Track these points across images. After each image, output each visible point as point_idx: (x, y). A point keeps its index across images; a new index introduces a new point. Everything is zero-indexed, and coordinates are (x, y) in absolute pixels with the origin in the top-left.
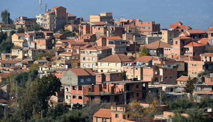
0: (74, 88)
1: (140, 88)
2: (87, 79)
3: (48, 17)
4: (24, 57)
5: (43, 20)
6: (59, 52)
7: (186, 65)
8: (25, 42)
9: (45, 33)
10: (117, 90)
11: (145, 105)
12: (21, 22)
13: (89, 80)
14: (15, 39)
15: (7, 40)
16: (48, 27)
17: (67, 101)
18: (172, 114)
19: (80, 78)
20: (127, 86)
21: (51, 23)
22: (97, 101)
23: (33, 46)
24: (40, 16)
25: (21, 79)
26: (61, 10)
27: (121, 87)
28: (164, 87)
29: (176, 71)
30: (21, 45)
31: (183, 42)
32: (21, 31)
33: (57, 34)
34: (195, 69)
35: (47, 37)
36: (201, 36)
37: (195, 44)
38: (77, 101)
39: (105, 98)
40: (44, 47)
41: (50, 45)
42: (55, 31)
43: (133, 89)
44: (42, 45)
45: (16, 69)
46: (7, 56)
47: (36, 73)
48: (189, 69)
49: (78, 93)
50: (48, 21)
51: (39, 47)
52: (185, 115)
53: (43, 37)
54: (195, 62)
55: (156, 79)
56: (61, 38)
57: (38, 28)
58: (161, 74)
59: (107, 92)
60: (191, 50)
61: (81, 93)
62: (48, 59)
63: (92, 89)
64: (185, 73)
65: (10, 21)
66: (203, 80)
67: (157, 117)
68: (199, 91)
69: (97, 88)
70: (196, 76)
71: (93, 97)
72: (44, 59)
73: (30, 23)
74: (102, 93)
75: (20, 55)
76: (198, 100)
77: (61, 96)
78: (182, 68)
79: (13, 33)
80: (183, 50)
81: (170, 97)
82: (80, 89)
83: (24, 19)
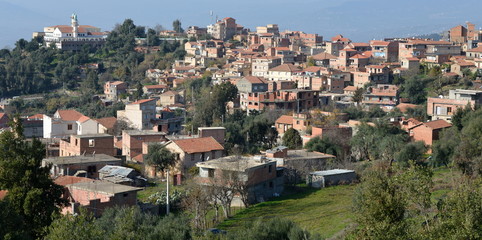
0: (250, 95)
1: (312, 97)
2: (260, 86)
3: (218, 27)
4: (197, 65)
5: (214, 30)
6: (230, 61)
7: (352, 76)
8: (197, 50)
9: (216, 42)
10: (290, 98)
11: (326, 114)
12: (193, 31)
13: (262, 87)
14: (188, 46)
15: (180, 48)
16: (218, 37)
17: (243, 107)
18: (358, 123)
19: (253, 85)
20: (300, 94)
21: (221, 33)
22: (272, 107)
23: (204, 54)
24: (211, 26)
25: (196, 85)
26: (231, 21)
27: (294, 95)
28: (333, 96)
29: (343, 81)
30: (193, 53)
31: (349, 54)
32: (193, 40)
33: (228, 43)
34: (361, 80)
35: (218, 46)
36: (364, 49)
37: (360, 57)
38: (253, 107)
39: (280, 105)
40: (215, 56)
41: (221, 53)
42: (225, 40)
43: (306, 97)
44: (213, 53)
45: (189, 75)
46: (181, 63)
47: (210, 79)
48: (355, 79)
49: (254, 99)
50: (219, 31)
51: (210, 55)
52: (372, 124)
53: (214, 46)
54: (362, 74)
55: (324, 88)
56: (231, 47)
57: (209, 37)
58: (329, 83)
59: (281, 98)
60: (356, 61)
61: (257, 100)
62: (219, 67)
63: (268, 96)
64: (351, 83)
65: (182, 31)
66: (371, 90)
67: (341, 125)
68: (367, 100)
69: (271, 96)
70: (362, 86)
71: (267, 104)
72: (216, 67)
73: (201, 33)
74: (276, 101)
75: (193, 63)
76: (367, 109)
77: (237, 102)
78: (348, 78)
79: (186, 41)
80: (348, 62)
81: (339, 106)
82: (256, 96)
83: (196, 28)
